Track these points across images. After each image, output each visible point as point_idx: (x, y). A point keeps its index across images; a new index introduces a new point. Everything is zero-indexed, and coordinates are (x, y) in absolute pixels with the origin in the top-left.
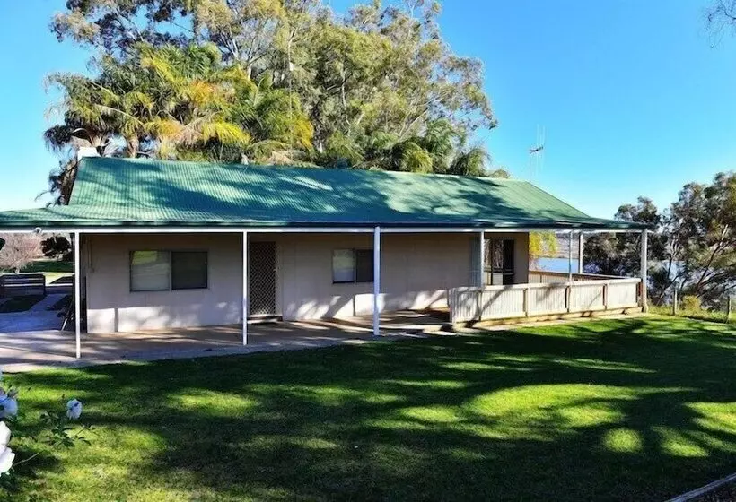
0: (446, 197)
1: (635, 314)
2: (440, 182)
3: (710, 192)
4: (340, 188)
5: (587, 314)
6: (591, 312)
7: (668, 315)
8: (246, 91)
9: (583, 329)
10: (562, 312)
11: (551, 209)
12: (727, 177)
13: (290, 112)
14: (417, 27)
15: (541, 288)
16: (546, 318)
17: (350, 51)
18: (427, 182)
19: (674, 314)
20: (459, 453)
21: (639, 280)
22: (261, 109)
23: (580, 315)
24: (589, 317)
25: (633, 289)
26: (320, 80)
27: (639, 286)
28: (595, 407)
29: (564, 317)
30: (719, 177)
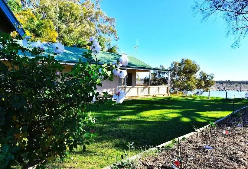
0: (111, 59)
1: (166, 96)
2: (108, 54)
3: (180, 64)
4: (76, 53)
5: (154, 96)
6: (155, 95)
7: (176, 96)
8: (32, 19)
9: (155, 99)
10: (147, 95)
11: (142, 65)
12: (185, 60)
13: (49, 28)
14: (93, 5)
15: (142, 87)
16: (143, 96)
17: (72, 9)
18: (103, 54)
19: (177, 96)
20: (144, 124)
21: (167, 86)
22: (38, 26)
23: (152, 96)
24: (155, 96)
25: (166, 89)
26: (60, 18)
27: (167, 88)
28: (173, 114)
29: (148, 96)
30: (183, 60)
